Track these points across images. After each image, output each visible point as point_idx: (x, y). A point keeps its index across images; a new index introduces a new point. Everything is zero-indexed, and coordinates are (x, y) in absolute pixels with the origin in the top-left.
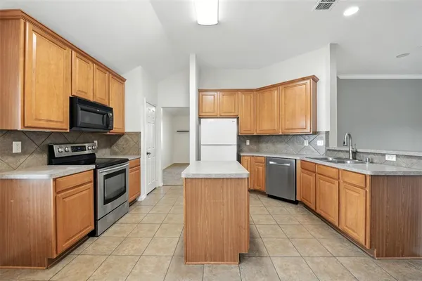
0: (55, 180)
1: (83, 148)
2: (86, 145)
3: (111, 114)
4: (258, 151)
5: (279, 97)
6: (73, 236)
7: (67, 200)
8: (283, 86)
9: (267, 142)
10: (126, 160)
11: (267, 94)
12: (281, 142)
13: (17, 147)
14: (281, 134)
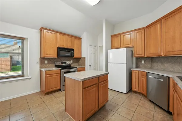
0: (45, 71)
1: (65, 63)
2: (67, 62)
3: (73, 51)
4: (151, 68)
5: (162, 28)
6: (51, 89)
7: (49, 77)
8: (164, 19)
9: (157, 62)
10: (76, 68)
11: (152, 28)
12: (168, 62)
13: (46, 62)
14: (163, 56)
